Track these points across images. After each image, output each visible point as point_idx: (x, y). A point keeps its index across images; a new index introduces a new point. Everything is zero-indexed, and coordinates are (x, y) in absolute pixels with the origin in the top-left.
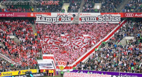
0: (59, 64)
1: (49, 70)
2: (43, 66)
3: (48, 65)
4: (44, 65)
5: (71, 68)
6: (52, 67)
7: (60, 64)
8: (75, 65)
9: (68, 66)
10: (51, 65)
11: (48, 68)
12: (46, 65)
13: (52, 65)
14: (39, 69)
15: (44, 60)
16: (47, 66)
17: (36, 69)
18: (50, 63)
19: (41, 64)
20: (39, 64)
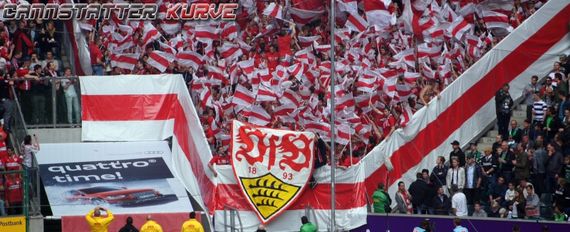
0: (244, 152)
1: (145, 218)
2: (82, 181)
3: (132, 172)
4: (99, 172)
5: (346, 196)
6: (172, 198)
7: (255, 153)
8: (390, 165)
9: (325, 174)
10: (160, 170)
11: (130, 200)
12: (112, 171)
13: (172, 176)
14: (47, 211)
15: (92, 129)
16: (118, 187)
17: (22, 219)
18: (154, 153)
19: (64, 165)
20: (51, 169)
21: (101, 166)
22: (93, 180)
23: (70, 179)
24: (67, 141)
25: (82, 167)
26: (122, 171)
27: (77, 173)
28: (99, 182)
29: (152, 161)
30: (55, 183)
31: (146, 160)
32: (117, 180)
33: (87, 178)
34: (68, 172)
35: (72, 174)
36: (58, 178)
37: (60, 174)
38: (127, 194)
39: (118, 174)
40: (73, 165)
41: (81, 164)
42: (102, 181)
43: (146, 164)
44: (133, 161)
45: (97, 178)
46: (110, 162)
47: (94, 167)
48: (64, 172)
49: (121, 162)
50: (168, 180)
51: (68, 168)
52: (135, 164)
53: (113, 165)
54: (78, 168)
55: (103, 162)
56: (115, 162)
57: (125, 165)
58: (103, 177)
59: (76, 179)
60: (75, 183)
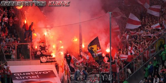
2: (25, 78)
4: (31, 75)
12: (36, 75)
13: (56, 76)
16: (38, 80)
18: (50, 69)
19: (19, 73)
20: (15, 74)
21: (32, 73)
22: (29, 78)
23: (21, 78)
24: (20, 65)
25: (25, 74)
26: (39, 75)
27: (24, 76)
28: (31, 79)
29: (49, 71)
30: (16, 79)
31: (47, 71)
32: (37, 78)
33: (27, 77)
34: (20, 75)
35: (22, 76)
36: (17, 78)
39: (38, 76)
40: (22, 73)
41: (25, 73)
42: (32, 78)
43: (47, 73)
44: (43, 71)
45: (31, 77)
46: (35, 72)
47: (29, 74)
48: (19, 75)
49: (39, 72)
50: (55, 78)
51: (21, 74)
52: (43, 73)
53: (36, 73)
54: (24, 74)
55: (32, 72)
56: (37, 72)
58: (33, 77)
59: (23, 78)
60: (23, 79)
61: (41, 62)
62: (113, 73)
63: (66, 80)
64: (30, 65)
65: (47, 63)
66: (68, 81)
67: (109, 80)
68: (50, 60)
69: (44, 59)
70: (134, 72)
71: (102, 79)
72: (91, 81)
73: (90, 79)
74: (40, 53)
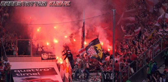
2: (26, 75)
4: (32, 72)
12: (36, 72)
16: (38, 77)
18: (51, 66)
19: (20, 70)
20: (15, 71)
21: (32, 70)
22: (30, 75)
23: (21, 75)
25: (26, 71)
26: (40, 72)
27: (24, 73)
28: (31, 76)
29: (50, 69)
30: (16, 76)
31: (48, 68)
32: (38, 75)
33: (27, 74)
34: (21, 72)
35: (22, 73)
37: (18, 73)
38: (41, 80)
39: (38, 73)
40: (23, 70)
41: (26, 70)
43: (48, 70)
44: (43, 69)
45: (31, 74)
46: (35, 69)
47: (30, 71)
48: (19, 72)
49: (40, 69)
50: (56, 75)
51: (21, 71)
52: (44, 70)
53: (37, 70)
54: (25, 71)
55: (33, 69)
56: (37, 69)
57: (41, 70)
58: (33, 74)
59: (24, 74)
60: (23, 76)
61: (42, 59)
62: (115, 71)
63: (67, 78)
64: (31, 61)
65: (48, 60)
66: (70, 80)
67: (111, 79)
68: (52, 57)
69: (45, 56)
70: (137, 71)
71: (104, 78)
72: (93, 80)
73: (92, 78)
74: (41, 50)
